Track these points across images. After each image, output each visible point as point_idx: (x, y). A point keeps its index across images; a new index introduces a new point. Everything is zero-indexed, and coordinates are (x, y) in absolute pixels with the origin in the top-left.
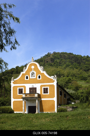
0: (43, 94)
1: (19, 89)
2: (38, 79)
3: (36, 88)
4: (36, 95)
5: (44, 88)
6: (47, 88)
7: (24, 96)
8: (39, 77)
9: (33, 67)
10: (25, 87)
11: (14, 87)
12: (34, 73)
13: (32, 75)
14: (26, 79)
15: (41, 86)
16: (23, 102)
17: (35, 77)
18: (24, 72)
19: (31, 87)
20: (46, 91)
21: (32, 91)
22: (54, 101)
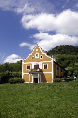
0: (44, 69)
1: (28, 66)
2: (40, 58)
3: (39, 65)
4: (38, 70)
5: (44, 65)
6: (47, 65)
7: (30, 70)
8: (41, 57)
9: (37, 50)
10: (31, 64)
11: (24, 64)
12: (37, 54)
13: (36, 55)
14: (32, 59)
15: (43, 63)
16: (29, 75)
17: (38, 57)
18: (31, 54)
19: (36, 64)
20: (46, 67)
21: (36, 67)
22: (51, 74)
